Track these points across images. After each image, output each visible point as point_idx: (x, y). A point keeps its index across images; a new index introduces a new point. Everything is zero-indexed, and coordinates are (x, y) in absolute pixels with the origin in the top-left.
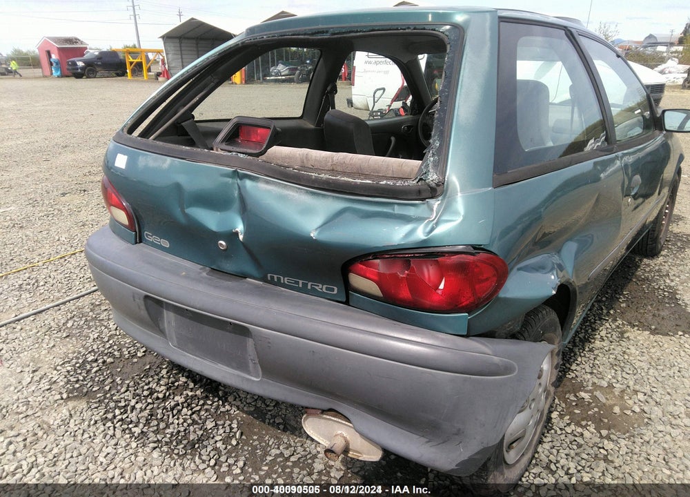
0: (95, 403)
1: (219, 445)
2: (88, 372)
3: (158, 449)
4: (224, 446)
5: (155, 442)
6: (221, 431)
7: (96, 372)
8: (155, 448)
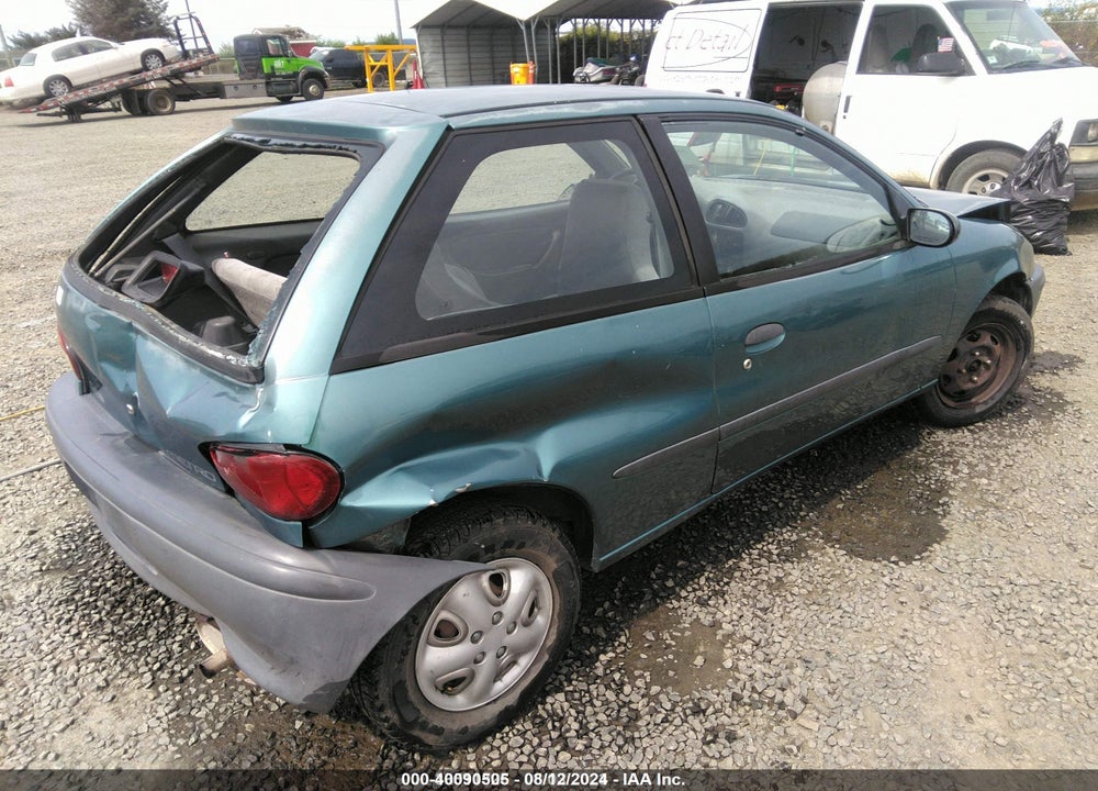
0: (71, 580)
1: (175, 646)
2: (86, 540)
3: (107, 643)
4: (179, 649)
5: (108, 635)
6: (185, 631)
7: (93, 541)
8: (104, 641)
